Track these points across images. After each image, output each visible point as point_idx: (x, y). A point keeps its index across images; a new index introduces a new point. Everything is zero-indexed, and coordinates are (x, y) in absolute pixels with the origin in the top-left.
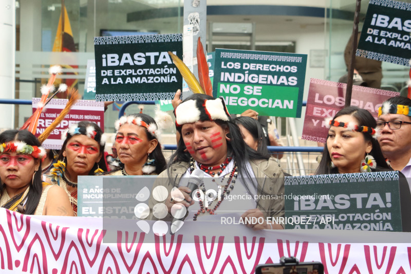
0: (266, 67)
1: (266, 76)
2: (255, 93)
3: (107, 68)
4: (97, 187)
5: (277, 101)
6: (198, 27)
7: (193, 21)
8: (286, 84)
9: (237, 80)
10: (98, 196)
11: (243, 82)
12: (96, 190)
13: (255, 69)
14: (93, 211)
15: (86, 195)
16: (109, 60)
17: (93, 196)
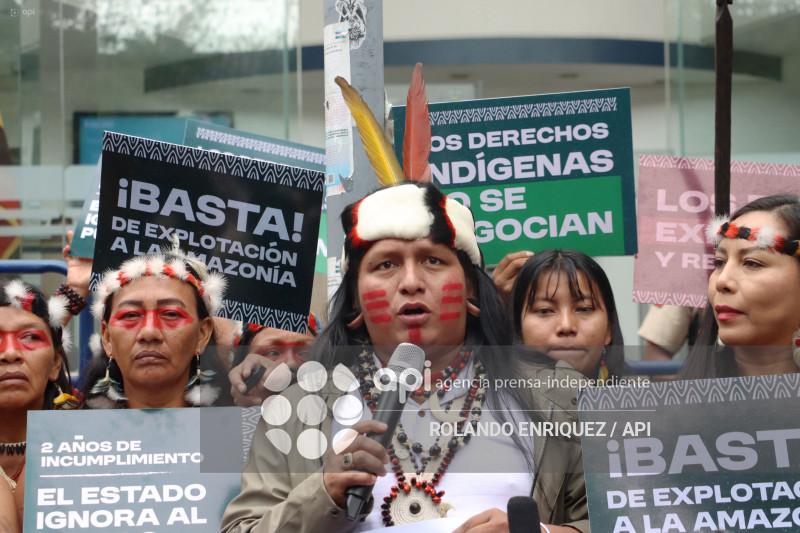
0: (527, 136)
2: (510, 206)
3: (128, 214)
4: (77, 437)
6: (362, 27)
7: (348, 14)
8: (586, 170)
9: (457, 179)
10: (80, 461)
11: (475, 182)
12: (75, 445)
13: (500, 144)
14: (65, 498)
15: (50, 459)
16: (136, 196)
17: (67, 461)
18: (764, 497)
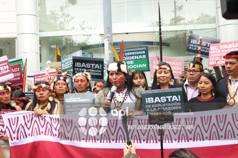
0: (133, 53)
1: (134, 56)
2: (131, 63)
3: (77, 67)
5: (140, 65)
6: (110, 39)
7: (108, 37)
8: (142, 58)
11: (126, 60)
12: (71, 99)
13: (129, 55)
15: (68, 101)
16: (78, 65)
17: (70, 101)
18: (167, 106)
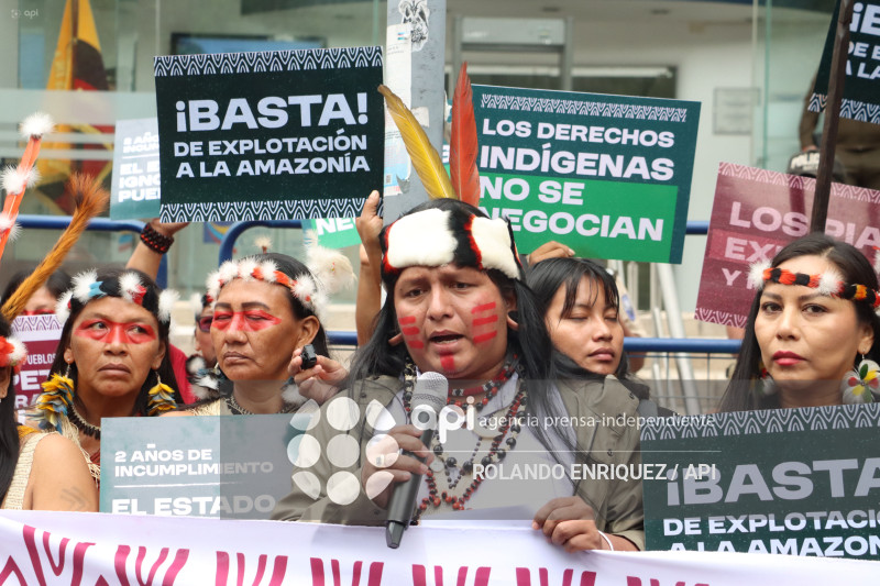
2: (567, 201)
5: (621, 220)
8: (646, 176)
9: (520, 166)
11: (538, 172)
13: (567, 138)
